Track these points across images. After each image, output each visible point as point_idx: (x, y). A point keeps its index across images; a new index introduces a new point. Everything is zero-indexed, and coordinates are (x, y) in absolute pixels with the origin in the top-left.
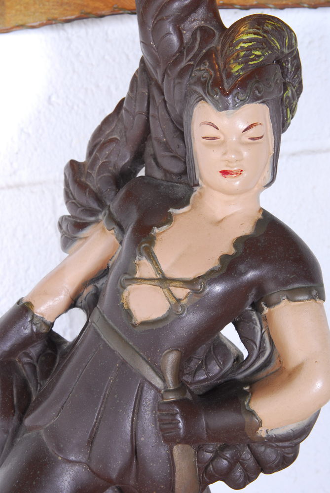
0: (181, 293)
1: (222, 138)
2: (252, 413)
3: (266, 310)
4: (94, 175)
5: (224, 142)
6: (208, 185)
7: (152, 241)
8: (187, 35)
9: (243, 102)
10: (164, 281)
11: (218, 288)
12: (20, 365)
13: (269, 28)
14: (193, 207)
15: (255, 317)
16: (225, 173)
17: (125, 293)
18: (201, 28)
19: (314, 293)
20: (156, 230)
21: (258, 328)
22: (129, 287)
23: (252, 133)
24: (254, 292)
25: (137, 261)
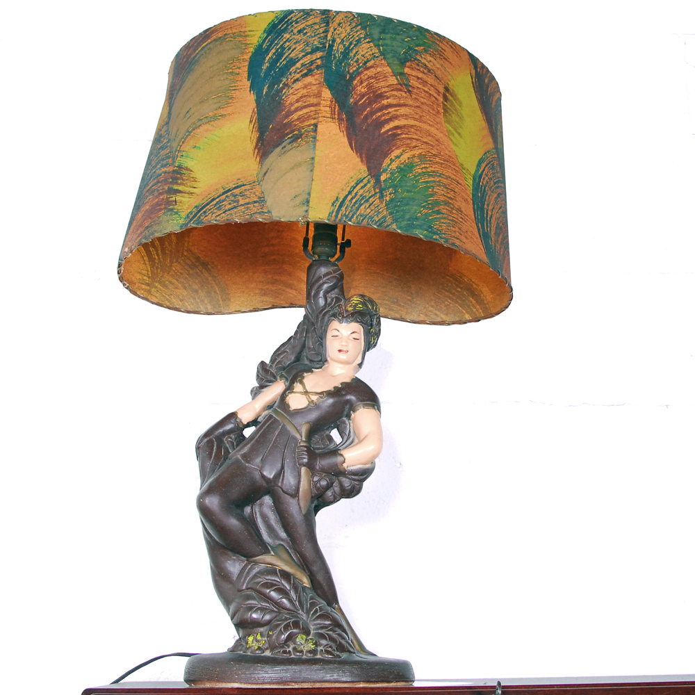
0: (314, 398)
1: (341, 336)
2: (341, 455)
3: (353, 415)
4: (274, 366)
5: (341, 338)
6: (332, 359)
7: (303, 377)
8: (329, 300)
9: (352, 321)
10: (306, 393)
11: (331, 401)
12: (226, 442)
13: (367, 299)
14: (323, 370)
15: (347, 422)
16: (340, 351)
17: (288, 398)
18: (336, 297)
19: (376, 407)
20: (305, 374)
21: (348, 427)
22: (290, 395)
23: (354, 335)
24: (348, 406)
25: (295, 385)
